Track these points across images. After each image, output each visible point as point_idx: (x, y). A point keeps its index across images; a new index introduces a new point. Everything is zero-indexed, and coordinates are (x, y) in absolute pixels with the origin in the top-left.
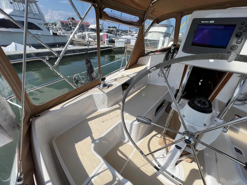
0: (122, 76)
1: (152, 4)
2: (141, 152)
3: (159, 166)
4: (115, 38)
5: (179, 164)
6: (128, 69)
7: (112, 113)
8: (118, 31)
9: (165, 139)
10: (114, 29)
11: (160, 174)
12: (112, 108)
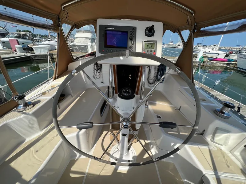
0: (52, 87)
1: (63, 8)
2: (96, 158)
3: (116, 160)
4: (32, 45)
5: (131, 148)
6: (57, 78)
7: (49, 134)
8: (34, 36)
9: (114, 133)
10: (27, 33)
11: (119, 167)
12: (48, 129)
